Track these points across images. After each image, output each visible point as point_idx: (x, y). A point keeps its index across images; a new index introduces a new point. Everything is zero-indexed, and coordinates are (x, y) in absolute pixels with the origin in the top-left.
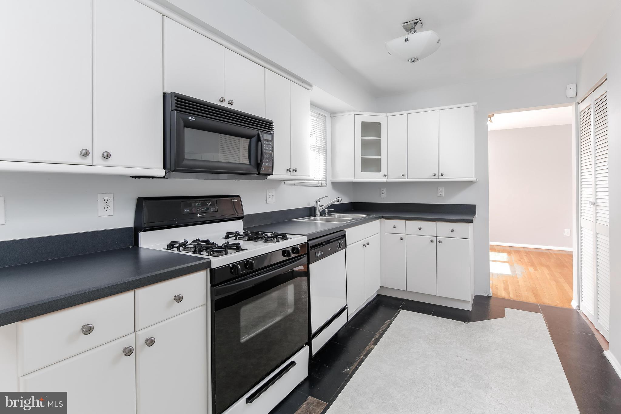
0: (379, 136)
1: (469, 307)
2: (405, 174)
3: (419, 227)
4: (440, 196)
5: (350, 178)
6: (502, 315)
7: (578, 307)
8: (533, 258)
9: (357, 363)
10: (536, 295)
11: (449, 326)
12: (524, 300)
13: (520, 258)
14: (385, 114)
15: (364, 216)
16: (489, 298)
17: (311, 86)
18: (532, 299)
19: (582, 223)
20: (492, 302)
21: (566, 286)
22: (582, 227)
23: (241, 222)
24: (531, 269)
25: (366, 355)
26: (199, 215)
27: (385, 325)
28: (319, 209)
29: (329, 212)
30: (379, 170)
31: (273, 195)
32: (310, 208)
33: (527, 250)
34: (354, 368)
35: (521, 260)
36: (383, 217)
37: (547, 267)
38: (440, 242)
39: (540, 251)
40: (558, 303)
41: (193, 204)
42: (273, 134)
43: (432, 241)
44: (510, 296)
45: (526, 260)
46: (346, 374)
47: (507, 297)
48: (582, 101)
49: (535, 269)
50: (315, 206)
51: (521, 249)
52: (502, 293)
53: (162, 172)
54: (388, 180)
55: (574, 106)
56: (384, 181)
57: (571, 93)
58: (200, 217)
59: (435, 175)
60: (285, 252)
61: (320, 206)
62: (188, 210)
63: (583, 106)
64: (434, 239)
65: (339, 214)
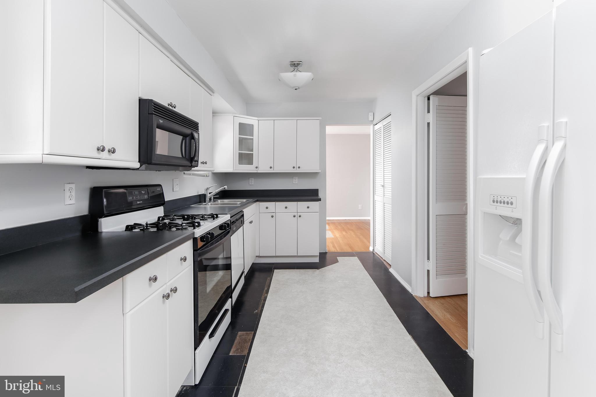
0: (252, 135)
1: (317, 260)
2: (272, 166)
3: (285, 207)
4: (295, 183)
5: (230, 170)
6: (337, 261)
7: (373, 250)
8: (343, 226)
9: (261, 306)
10: (351, 247)
11: (309, 273)
12: (346, 251)
13: (336, 227)
14: (257, 118)
15: (245, 200)
16: (326, 253)
17: (213, 93)
18: (349, 250)
19: (376, 198)
20: (328, 256)
21: (365, 240)
22: (375, 201)
23: (162, 208)
24: (344, 233)
25: (265, 300)
26: (138, 202)
27: (268, 281)
28: (209, 196)
29: (214, 198)
30: (251, 163)
31: (177, 184)
32: (200, 196)
33: (338, 221)
34: (260, 309)
35: (336, 228)
36: (257, 201)
37: (352, 230)
38: (300, 216)
39: (346, 221)
40: (363, 250)
41: (133, 193)
42: (199, 133)
43: (294, 216)
44: (337, 250)
45: (339, 227)
46: (257, 313)
47: (336, 251)
48: (376, 124)
49: (346, 232)
50: (205, 193)
51: (335, 221)
52: (332, 250)
53: (137, 165)
54: (259, 172)
55: (372, 126)
56: (256, 172)
57: (371, 118)
58: (140, 204)
59: (294, 168)
60: (221, 227)
61: (210, 193)
62: (131, 198)
63: (377, 127)
64: (296, 214)
65: (222, 200)
